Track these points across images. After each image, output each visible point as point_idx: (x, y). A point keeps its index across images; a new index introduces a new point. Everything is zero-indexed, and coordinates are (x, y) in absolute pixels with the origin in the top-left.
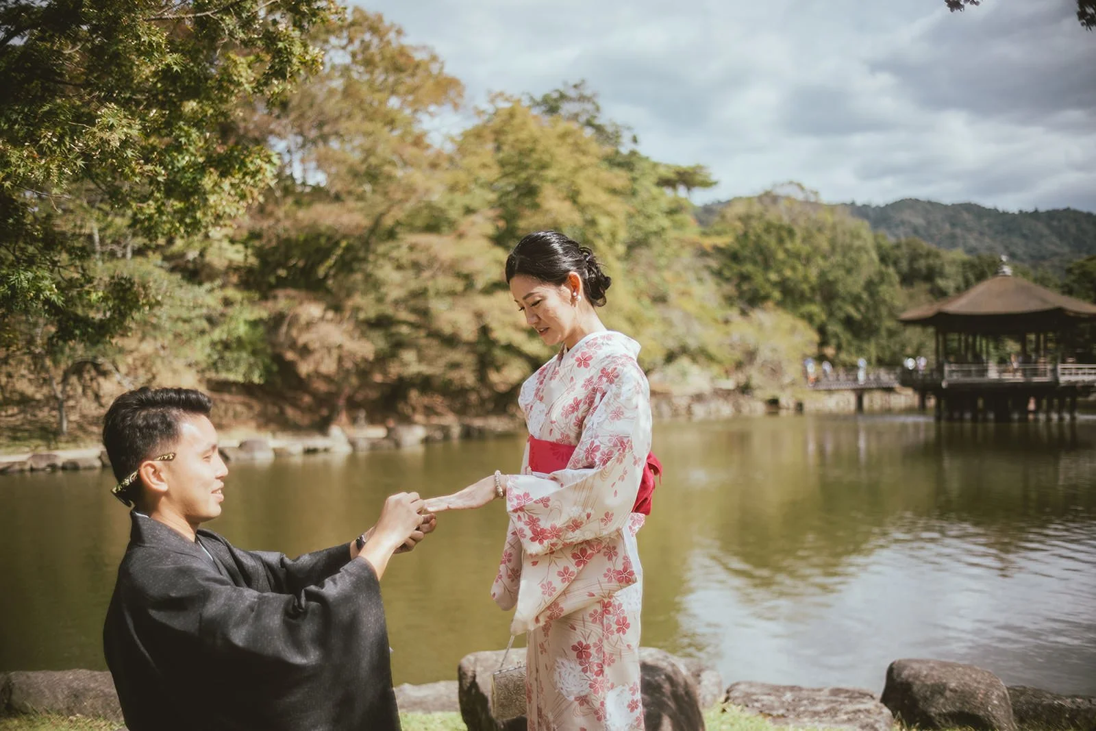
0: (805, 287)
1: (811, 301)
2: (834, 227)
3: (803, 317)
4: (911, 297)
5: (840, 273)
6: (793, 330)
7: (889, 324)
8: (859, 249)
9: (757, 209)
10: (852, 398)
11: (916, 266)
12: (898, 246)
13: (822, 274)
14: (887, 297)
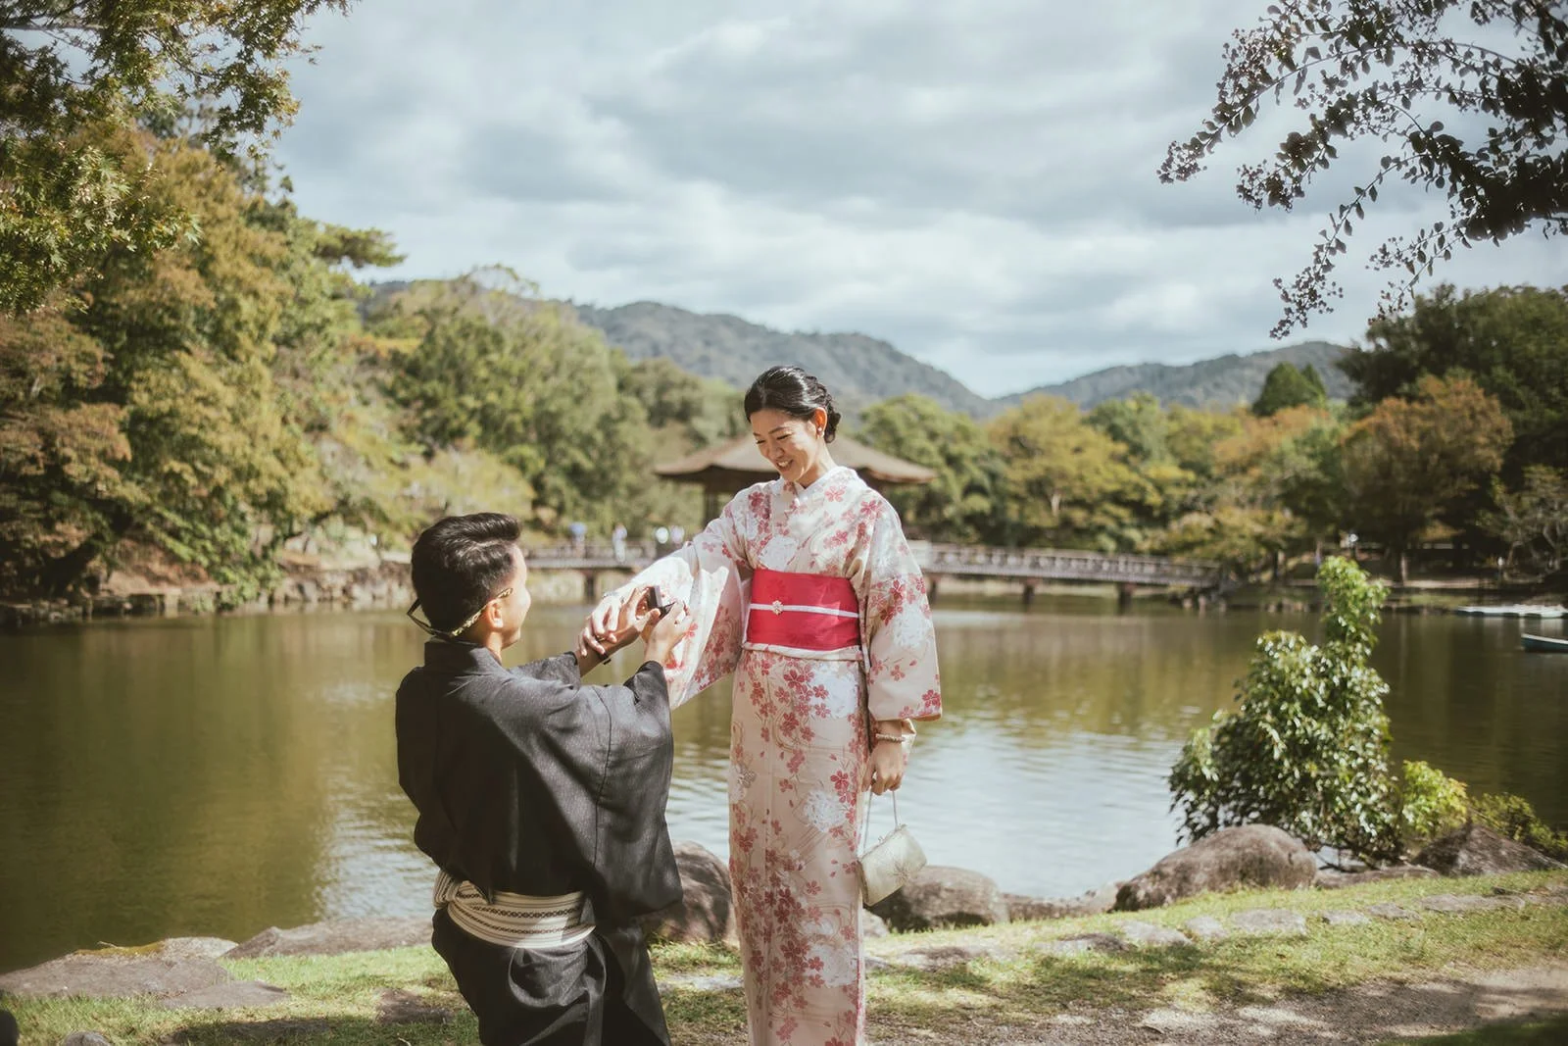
0: (517, 418)
1: (523, 441)
2: (558, 337)
3: (511, 462)
4: (661, 441)
5: (566, 402)
6: (499, 479)
7: (629, 477)
8: (592, 370)
9: (448, 301)
10: (578, 581)
11: (666, 398)
12: (641, 369)
13: (540, 402)
14: (630, 441)
